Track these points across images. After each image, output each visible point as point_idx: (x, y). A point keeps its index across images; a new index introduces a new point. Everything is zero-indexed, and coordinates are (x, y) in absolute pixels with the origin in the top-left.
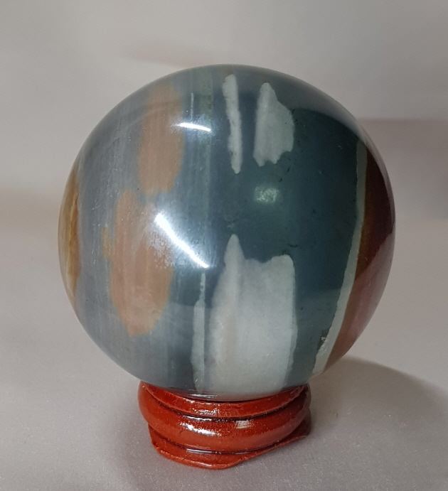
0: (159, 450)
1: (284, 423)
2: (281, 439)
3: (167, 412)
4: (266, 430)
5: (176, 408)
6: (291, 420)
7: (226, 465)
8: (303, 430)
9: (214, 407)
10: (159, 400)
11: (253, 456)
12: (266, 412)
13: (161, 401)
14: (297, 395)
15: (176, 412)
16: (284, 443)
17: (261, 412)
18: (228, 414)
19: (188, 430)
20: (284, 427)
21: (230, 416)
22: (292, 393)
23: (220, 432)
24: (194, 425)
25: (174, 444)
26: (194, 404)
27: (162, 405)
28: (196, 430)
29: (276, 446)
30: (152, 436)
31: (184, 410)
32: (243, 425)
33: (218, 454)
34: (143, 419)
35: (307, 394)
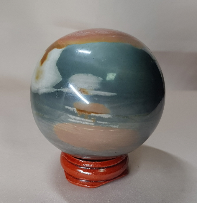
0: (69, 181)
1: (119, 170)
2: (117, 176)
3: (72, 165)
4: (112, 173)
5: (76, 164)
6: (121, 168)
7: (96, 186)
8: (126, 173)
9: (91, 163)
10: (69, 160)
11: (106, 183)
12: (112, 165)
13: (70, 161)
14: (124, 159)
15: (76, 165)
16: (118, 178)
17: (110, 165)
18: (97, 166)
19: (81, 173)
20: (119, 171)
21: (98, 167)
22: (122, 158)
23: (93, 173)
24: (83, 170)
25: (75, 178)
26: (83, 162)
27: (70, 162)
28: (84, 173)
29: (115, 179)
30: (66, 175)
31: (79, 165)
32: (102, 170)
33: (92, 182)
34: (61, 167)
35: (127, 158)
